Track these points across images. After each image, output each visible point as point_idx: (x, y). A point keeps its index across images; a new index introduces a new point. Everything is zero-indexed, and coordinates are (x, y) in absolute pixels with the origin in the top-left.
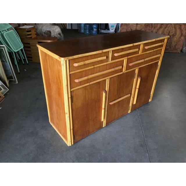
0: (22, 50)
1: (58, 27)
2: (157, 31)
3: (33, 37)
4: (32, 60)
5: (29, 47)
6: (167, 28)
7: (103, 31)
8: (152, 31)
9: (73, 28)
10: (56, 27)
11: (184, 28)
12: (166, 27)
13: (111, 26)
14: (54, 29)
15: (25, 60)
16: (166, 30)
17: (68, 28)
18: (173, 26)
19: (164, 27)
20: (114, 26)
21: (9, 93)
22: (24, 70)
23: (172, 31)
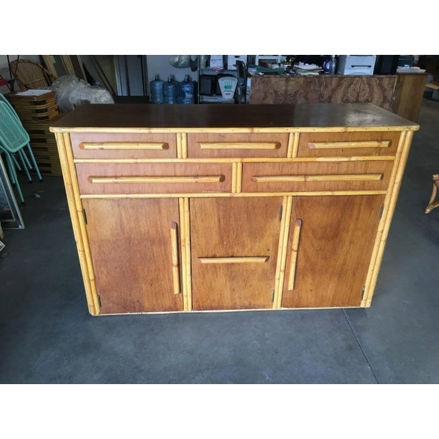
0: (25, 148)
1: (104, 91)
2: (332, 94)
3: (51, 117)
4: (50, 172)
5: (44, 141)
6: (352, 86)
7: (206, 99)
8: (321, 96)
10: (100, 91)
11: (388, 85)
12: (351, 84)
13: (225, 87)
14: (98, 96)
15: (33, 171)
16: (350, 90)
17: (120, 94)
18: (366, 82)
19: (345, 84)
20: (230, 87)
21: (6, 254)
22: (35, 196)
23: (363, 92)
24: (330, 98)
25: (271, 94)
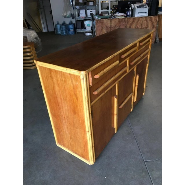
1: (33, 31)
2: (131, 26)
6: (139, 22)
7: (80, 31)
8: (126, 27)
9: (49, 31)
10: (31, 31)
11: (154, 20)
12: (138, 21)
13: (87, 25)
14: (30, 33)
16: (138, 23)
17: (44, 31)
18: (145, 20)
19: (136, 21)
20: (89, 25)
23: (144, 24)
24: (130, 27)
25: (105, 27)
